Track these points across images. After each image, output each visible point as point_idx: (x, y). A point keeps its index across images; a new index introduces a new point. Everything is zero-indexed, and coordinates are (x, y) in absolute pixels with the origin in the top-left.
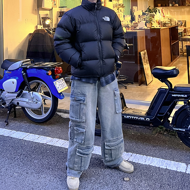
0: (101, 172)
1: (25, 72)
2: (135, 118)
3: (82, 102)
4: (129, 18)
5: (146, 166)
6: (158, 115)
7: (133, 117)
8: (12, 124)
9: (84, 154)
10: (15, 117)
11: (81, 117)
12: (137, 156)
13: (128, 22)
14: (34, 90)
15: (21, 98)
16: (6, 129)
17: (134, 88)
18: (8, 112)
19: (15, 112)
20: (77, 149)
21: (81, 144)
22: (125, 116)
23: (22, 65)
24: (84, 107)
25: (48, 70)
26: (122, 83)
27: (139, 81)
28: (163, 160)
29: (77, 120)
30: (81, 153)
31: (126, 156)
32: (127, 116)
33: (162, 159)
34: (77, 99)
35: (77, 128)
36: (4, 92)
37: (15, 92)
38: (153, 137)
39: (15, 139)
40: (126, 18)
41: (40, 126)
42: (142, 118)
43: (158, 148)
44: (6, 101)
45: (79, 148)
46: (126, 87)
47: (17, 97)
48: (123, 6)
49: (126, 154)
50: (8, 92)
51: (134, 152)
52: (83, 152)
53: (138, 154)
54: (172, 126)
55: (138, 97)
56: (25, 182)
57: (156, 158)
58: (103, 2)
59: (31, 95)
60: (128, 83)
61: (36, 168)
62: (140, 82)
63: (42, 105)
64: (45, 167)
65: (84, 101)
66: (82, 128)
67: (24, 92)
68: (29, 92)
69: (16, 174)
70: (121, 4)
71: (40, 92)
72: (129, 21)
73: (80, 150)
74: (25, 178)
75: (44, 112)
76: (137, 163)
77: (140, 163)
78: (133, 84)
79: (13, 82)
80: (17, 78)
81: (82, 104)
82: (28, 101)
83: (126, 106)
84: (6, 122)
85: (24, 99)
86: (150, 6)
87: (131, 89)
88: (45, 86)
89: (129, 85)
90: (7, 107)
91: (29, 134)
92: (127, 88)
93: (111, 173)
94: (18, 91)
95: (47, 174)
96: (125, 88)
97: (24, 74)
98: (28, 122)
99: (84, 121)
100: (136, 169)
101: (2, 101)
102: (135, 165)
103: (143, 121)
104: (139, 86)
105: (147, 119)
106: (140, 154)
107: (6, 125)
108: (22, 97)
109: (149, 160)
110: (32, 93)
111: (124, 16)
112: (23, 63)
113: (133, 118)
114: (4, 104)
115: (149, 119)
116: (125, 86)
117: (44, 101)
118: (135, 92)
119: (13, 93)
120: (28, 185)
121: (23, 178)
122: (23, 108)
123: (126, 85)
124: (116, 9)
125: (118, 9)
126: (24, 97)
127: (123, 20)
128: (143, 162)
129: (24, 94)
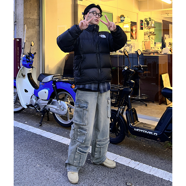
0: (107, 174)
1: (55, 84)
2: (144, 131)
3: (85, 108)
5: (150, 176)
6: (166, 131)
7: (142, 131)
8: (44, 126)
9: (83, 152)
10: (48, 120)
11: (83, 121)
12: (144, 165)
14: (63, 99)
15: (52, 105)
17: (154, 107)
18: (42, 116)
19: (48, 116)
20: (78, 148)
21: (82, 143)
22: (135, 129)
23: (52, 79)
24: (87, 113)
25: (72, 84)
26: (143, 101)
27: (159, 101)
28: (167, 173)
29: (80, 123)
30: (80, 151)
31: (133, 164)
32: (137, 129)
33: (166, 172)
34: (81, 106)
35: (80, 130)
36: (39, 99)
37: (47, 100)
38: (163, 151)
39: (44, 138)
41: (66, 130)
42: (150, 133)
43: (164, 161)
44: (40, 107)
45: (79, 146)
47: (48, 104)
50: (42, 100)
51: (141, 161)
52: (83, 150)
53: (144, 163)
55: (156, 114)
56: (43, 173)
57: (161, 170)
59: (59, 104)
61: (55, 163)
63: (68, 112)
65: (87, 108)
66: (84, 130)
67: (53, 100)
68: (57, 101)
69: (38, 166)
70: (152, 32)
71: (67, 102)
72: (160, 48)
73: (80, 149)
75: (69, 119)
76: (142, 172)
77: (144, 172)
78: (154, 103)
79: (45, 92)
80: (49, 89)
81: (85, 110)
83: (138, 120)
84: (40, 123)
85: (54, 106)
87: (151, 107)
88: (71, 97)
89: (150, 103)
90: (41, 112)
91: (56, 135)
92: (147, 106)
93: (116, 177)
94: (49, 99)
95: (62, 169)
96: (146, 106)
97: (54, 86)
99: (86, 124)
100: (140, 176)
101: (38, 106)
102: (140, 173)
103: (151, 135)
104: (159, 104)
105: (155, 134)
106: (147, 164)
107: (40, 126)
108: (52, 104)
109: (154, 171)
110: (60, 102)
111: (155, 43)
112: (53, 77)
114: (39, 109)
115: (157, 134)
117: (70, 109)
118: (154, 110)
119: (45, 100)
120: (45, 175)
121: (43, 169)
122: (54, 114)
123: (147, 103)
124: (147, 36)
125: (148, 37)
126: (53, 105)
127: (154, 46)
128: (148, 172)
129: (53, 102)
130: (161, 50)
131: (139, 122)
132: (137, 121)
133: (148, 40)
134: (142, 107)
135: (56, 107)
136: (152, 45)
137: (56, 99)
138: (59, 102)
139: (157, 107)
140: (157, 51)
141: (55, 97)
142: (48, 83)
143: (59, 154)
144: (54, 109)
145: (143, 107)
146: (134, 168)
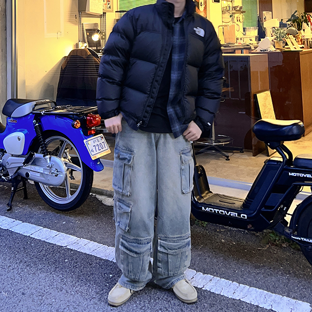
0: (149, 303)
1: (38, 121)
2: (221, 212)
4: (255, 33)
5: (234, 302)
6: (263, 209)
7: (217, 210)
8: (18, 209)
10: (26, 197)
12: (221, 282)
13: (251, 40)
14: (56, 153)
15: (32, 166)
16: (7, 216)
17: (242, 160)
19: (25, 190)
22: (203, 208)
23: (33, 109)
25: (75, 120)
26: (220, 150)
27: (253, 148)
28: (267, 294)
31: (201, 280)
32: (207, 208)
33: (266, 292)
34: (121, 157)
36: (6, 155)
37: (22, 154)
38: (260, 250)
39: (17, 235)
40: (247, 33)
41: (63, 216)
42: (233, 214)
43: (263, 271)
44: (8, 170)
46: (228, 157)
47: (24, 163)
48: (240, 11)
49: (201, 277)
50: (12, 155)
51: (217, 274)
53: (223, 278)
54: (289, 232)
55: (247, 175)
56: (16, 308)
57: (255, 288)
58: (203, 3)
59: (47, 162)
60: (234, 151)
61: (40, 287)
62: (255, 149)
63: (66, 179)
64: (55, 287)
65: (129, 161)
67: (36, 155)
68: (44, 156)
69: (5, 294)
70: (237, 7)
71: (64, 158)
72: (254, 39)
74: (18, 302)
75: (69, 193)
76: (218, 294)
77: (222, 296)
78: (243, 152)
79: (19, 138)
80: (26, 131)
82: (42, 172)
85: (37, 168)
86: (296, 11)
87: (237, 161)
88: (72, 148)
89: (235, 154)
90: (9, 181)
91: (42, 228)
92: (229, 160)
93: (166, 308)
94: (27, 154)
95: (56, 299)
96: (226, 160)
97: (37, 125)
98: (44, 209)
100: (213, 304)
101: (3, 169)
102: (214, 297)
104: (254, 156)
105: (243, 216)
106: (227, 279)
107: (8, 210)
108: (34, 164)
109: (241, 291)
110: (50, 158)
111: (244, 28)
112: (36, 105)
113: (218, 212)
114: (6, 175)
115: (246, 216)
116: (226, 156)
117: (71, 173)
118: (242, 167)
119: (18, 156)
121: (14, 301)
122: (37, 183)
123: (229, 154)
124: (227, 15)
125: (231, 16)
126: (36, 165)
127: (242, 36)
128: (229, 294)
129: (36, 158)
130: (256, 42)
131: (211, 192)
132: (206, 192)
133: (230, 24)
134: (220, 161)
135: (42, 169)
136: (239, 34)
137: (43, 153)
138: (48, 160)
139: (249, 161)
140: (248, 45)
141: (40, 149)
142: (24, 119)
143: (50, 267)
144: (38, 175)
145: (222, 162)
146: (201, 288)
